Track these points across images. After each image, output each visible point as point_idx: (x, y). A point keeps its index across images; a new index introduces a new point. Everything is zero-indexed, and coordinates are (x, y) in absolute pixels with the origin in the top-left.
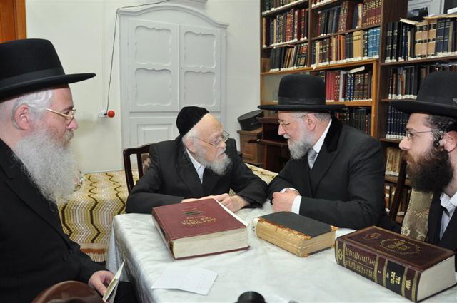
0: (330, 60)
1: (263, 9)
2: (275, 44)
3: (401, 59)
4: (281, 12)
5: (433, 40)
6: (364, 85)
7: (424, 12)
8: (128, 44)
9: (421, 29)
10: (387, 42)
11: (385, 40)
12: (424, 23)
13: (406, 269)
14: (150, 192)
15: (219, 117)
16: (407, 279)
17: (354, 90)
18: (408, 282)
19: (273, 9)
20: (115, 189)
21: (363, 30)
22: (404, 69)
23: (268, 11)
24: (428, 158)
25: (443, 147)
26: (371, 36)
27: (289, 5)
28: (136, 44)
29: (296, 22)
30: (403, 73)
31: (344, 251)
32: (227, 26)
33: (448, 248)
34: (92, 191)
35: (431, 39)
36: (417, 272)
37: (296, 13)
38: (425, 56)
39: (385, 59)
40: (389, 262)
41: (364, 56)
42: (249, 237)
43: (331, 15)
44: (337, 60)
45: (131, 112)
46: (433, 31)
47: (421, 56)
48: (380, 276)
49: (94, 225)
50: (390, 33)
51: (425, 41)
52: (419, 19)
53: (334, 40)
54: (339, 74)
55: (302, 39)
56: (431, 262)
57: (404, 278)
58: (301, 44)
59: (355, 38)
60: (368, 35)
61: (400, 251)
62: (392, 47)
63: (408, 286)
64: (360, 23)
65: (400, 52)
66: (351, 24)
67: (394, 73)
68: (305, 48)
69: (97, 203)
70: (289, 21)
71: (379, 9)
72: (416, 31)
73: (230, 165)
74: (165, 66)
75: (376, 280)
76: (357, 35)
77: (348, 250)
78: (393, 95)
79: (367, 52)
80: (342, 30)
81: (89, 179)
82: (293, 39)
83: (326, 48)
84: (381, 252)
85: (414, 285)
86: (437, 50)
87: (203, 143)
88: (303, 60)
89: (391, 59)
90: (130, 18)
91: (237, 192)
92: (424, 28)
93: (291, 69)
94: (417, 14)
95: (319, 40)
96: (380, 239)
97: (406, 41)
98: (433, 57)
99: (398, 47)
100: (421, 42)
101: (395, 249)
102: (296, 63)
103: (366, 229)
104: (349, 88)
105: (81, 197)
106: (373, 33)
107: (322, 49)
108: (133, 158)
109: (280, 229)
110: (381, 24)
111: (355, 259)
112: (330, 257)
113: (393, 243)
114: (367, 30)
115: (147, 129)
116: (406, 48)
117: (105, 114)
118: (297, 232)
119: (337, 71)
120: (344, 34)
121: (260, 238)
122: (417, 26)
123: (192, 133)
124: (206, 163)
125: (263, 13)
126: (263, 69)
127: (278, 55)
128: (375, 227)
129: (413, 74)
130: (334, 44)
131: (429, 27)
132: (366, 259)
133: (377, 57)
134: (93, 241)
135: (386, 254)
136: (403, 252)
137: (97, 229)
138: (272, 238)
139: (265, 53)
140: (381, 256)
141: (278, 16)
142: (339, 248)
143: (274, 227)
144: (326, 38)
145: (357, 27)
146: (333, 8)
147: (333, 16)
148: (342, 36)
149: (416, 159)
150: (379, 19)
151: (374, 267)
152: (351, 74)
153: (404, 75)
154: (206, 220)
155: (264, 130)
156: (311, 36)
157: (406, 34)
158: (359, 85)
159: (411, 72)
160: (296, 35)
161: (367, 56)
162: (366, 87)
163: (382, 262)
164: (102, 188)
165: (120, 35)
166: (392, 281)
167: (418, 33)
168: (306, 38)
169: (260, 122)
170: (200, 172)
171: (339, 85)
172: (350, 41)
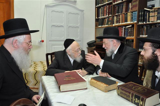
0: (119, 23)
1: (96, 5)
2: (100, 17)
3: (144, 23)
4: (102, 6)
5: (156, 16)
6: (131, 32)
7: (153, 6)
8: (49, 17)
9: (152, 12)
10: (139, 17)
11: (139, 16)
12: (153, 10)
13: (141, 97)
14: (54, 68)
15: (80, 43)
16: (141, 101)
17: (128, 34)
18: (142, 102)
19: (100, 5)
20: (43, 67)
21: (131, 12)
22: (145, 26)
23: (98, 6)
24: (150, 58)
25: (156, 54)
26: (134, 14)
27: (105, 3)
28: (51, 17)
29: (108, 9)
30: (145, 28)
31: (120, 90)
32: (83, 11)
33: (157, 90)
34: (35, 68)
35: (155, 15)
36: (145, 99)
37: (108, 6)
38: (153, 22)
39: (139, 23)
40: (135, 95)
41: (131, 21)
42: (87, 85)
43: (120, 7)
44: (122, 23)
45: (49, 41)
46: (156, 13)
47: (152, 22)
48: (132, 100)
49: (36, 80)
50: (141, 14)
51: (153, 16)
52: (151, 8)
53: (121, 16)
54: (123, 28)
55: (110, 15)
56: (150, 95)
57: (140, 100)
58: (109, 17)
59: (128, 15)
60: (133, 14)
61: (139, 91)
62: (141, 18)
63: (141, 104)
64: (130, 10)
65: (144, 20)
66: (127, 10)
67: (142, 27)
68: (111, 18)
69: (37, 72)
70: (105, 9)
71: (137, 5)
72: (150, 13)
73: (82, 59)
74: (62, 24)
75: (131, 101)
76: (129, 14)
77: (121, 90)
78: (142, 35)
79: (133, 20)
80: (124, 12)
81: (35, 63)
82: (107, 15)
83: (118, 19)
84: (133, 91)
85: (144, 103)
86: (157, 19)
87: (73, 51)
88: (110, 23)
89: (141, 22)
90: (50, 8)
91: (85, 69)
92: (153, 11)
93: (106, 26)
94: (151, 7)
95: (116, 16)
96: (133, 87)
97: (146, 16)
98: (156, 22)
99: (143, 18)
100: (152, 16)
101: (138, 90)
102: (107, 24)
103: (128, 83)
104: (126, 33)
105: (31, 70)
106: (135, 13)
107: (117, 19)
108: (49, 56)
109: (98, 82)
110: (137, 10)
111: (124, 94)
112: (115, 93)
113: (137, 88)
114: (132, 12)
115: (55, 46)
116: (146, 19)
117: (41, 41)
118: (104, 84)
119: (122, 27)
120: (124, 14)
121: (91, 85)
122: (151, 11)
123: (69, 48)
124: (74, 59)
125: (96, 6)
126: (96, 26)
127: (101, 21)
128: (131, 82)
129: (149, 28)
130: (121, 17)
131: (154, 11)
132: (127, 94)
133: (136, 22)
134: (35, 85)
135: (134, 92)
136: (140, 91)
137: (37, 81)
138: (95, 85)
139: (97, 20)
140: (133, 93)
141: (101, 7)
142: (118, 89)
143: (96, 81)
144: (118, 15)
145: (129, 11)
146: (120, 5)
147: (121, 7)
148: (123, 14)
149: (146, 58)
150: (137, 8)
151: (130, 96)
152: (127, 28)
153: (146, 28)
154: (72, 78)
155: (96, 47)
156: (113, 14)
157: (146, 14)
158: (130, 32)
159: (148, 27)
160: (107, 14)
161: (133, 21)
162: (132, 32)
163: (132, 95)
164: (39, 67)
165: (46, 14)
166: (136, 102)
167: (151, 13)
168: (111, 15)
169: (95, 44)
170: (72, 62)
171: (122, 32)
172: (126, 16)
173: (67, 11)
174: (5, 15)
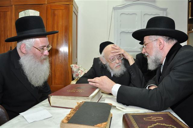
8: (117, 21)
90: (118, 10)
125: (190, 0)
126: (189, 30)
139: (190, 21)
165: (114, 18)
173: (141, 11)
174: (64, 22)
